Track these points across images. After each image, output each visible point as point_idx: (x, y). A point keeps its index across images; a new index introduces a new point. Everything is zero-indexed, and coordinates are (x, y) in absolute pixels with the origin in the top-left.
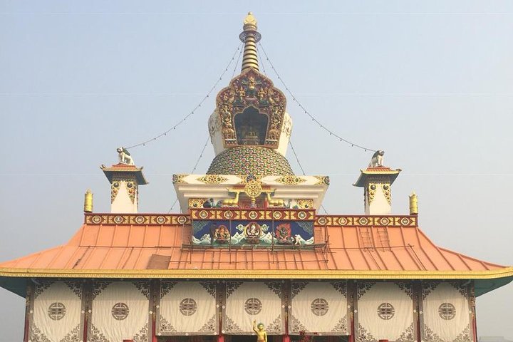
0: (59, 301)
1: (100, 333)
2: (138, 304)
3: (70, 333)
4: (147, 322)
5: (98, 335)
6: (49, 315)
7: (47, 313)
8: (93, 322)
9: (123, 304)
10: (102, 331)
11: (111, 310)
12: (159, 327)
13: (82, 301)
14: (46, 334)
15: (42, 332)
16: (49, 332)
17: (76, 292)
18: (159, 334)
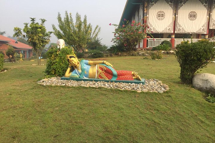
0: (162, 10)
1: (182, 27)
2: (202, 12)
3: (167, 27)
4: (206, 22)
5: (181, 28)
6: (157, 17)
7: (156, 17)
8: (178, 22)
9: (194, 12)
10: (183, 26)
11: (188, 15)
12: (211, 24)
13: (173, 10)
14: (155, 28)
15: (153, 27)
16: (157, 26)
17: (171, 6)
18: (211, 28)
